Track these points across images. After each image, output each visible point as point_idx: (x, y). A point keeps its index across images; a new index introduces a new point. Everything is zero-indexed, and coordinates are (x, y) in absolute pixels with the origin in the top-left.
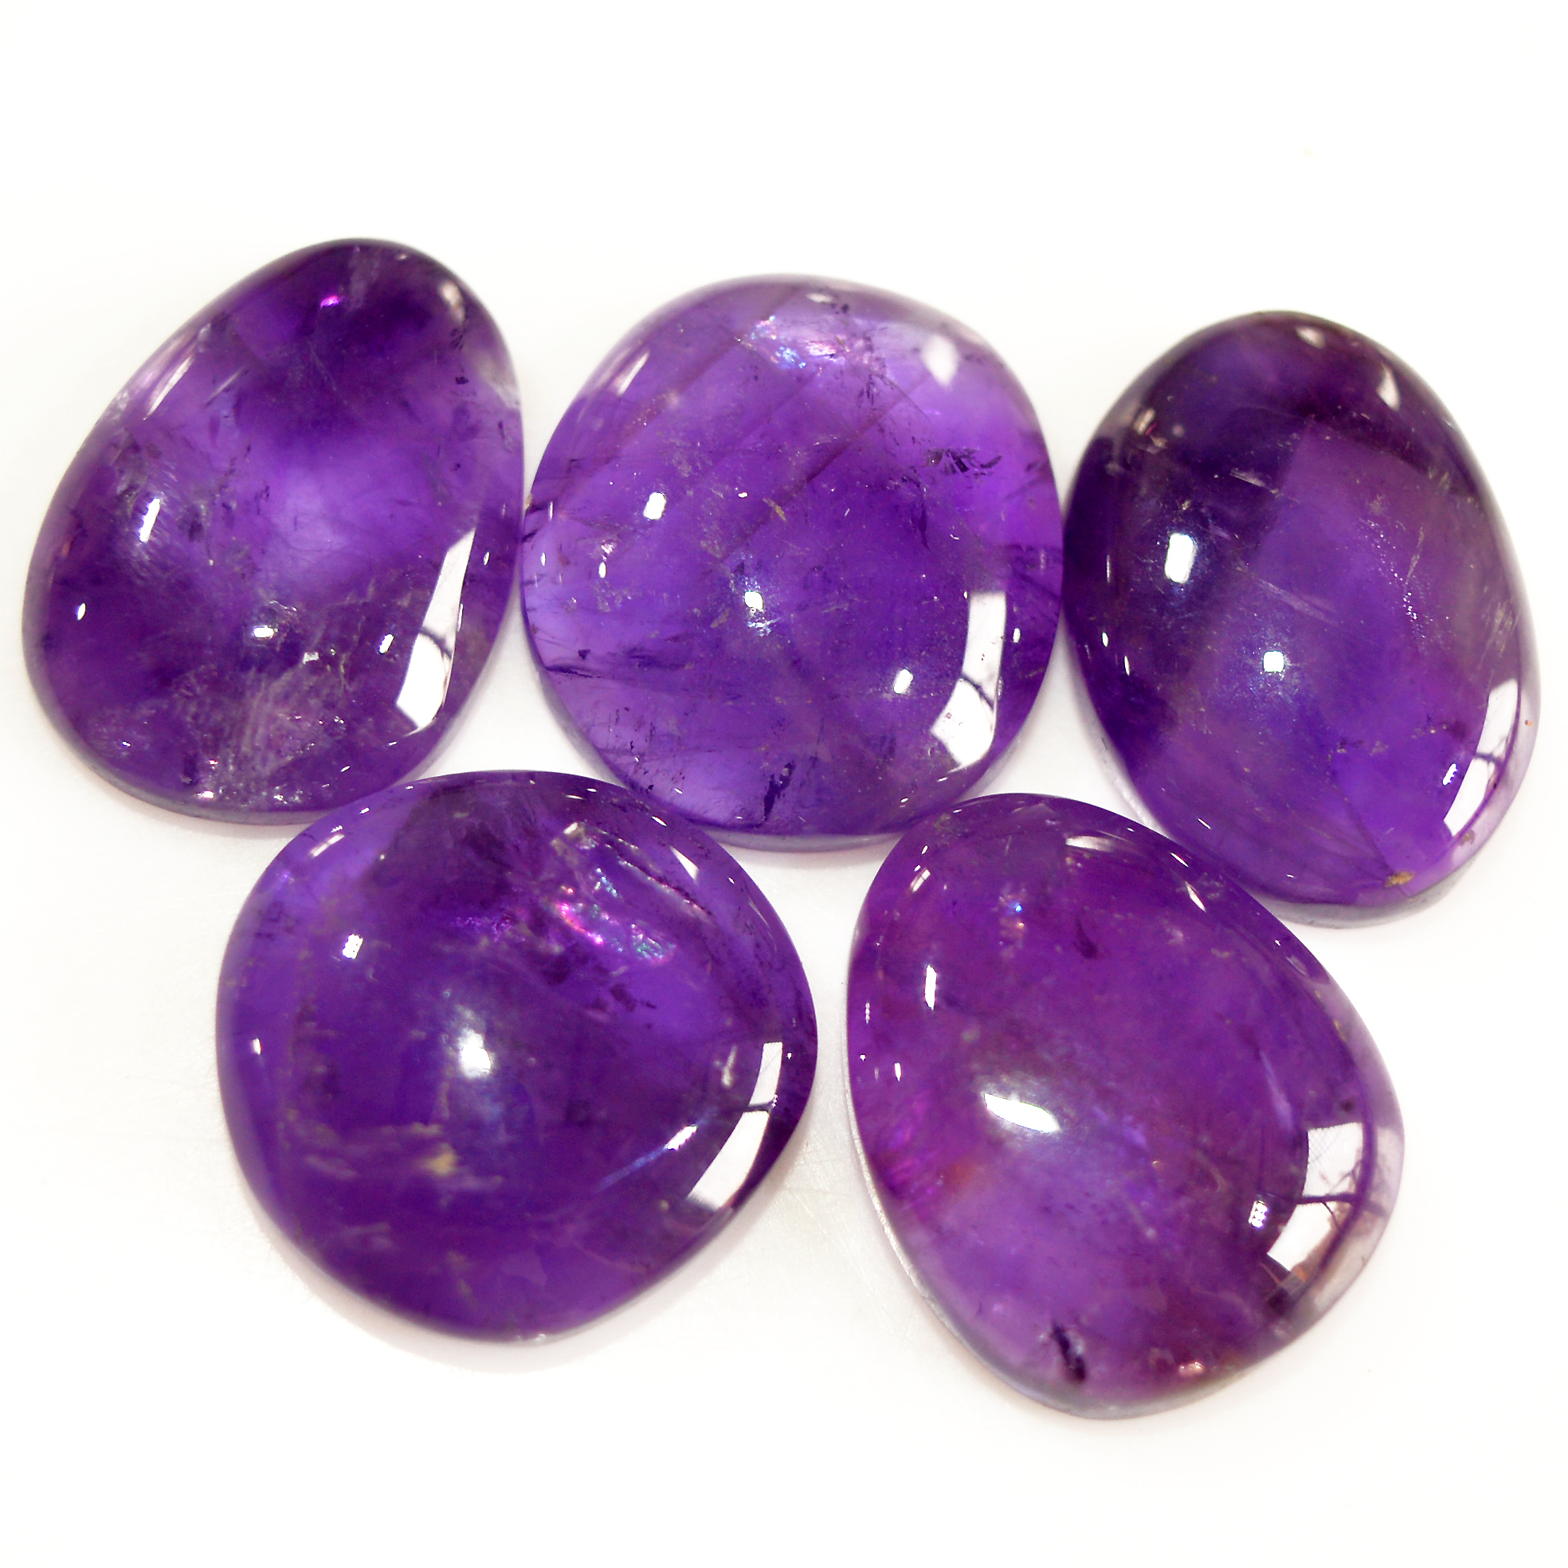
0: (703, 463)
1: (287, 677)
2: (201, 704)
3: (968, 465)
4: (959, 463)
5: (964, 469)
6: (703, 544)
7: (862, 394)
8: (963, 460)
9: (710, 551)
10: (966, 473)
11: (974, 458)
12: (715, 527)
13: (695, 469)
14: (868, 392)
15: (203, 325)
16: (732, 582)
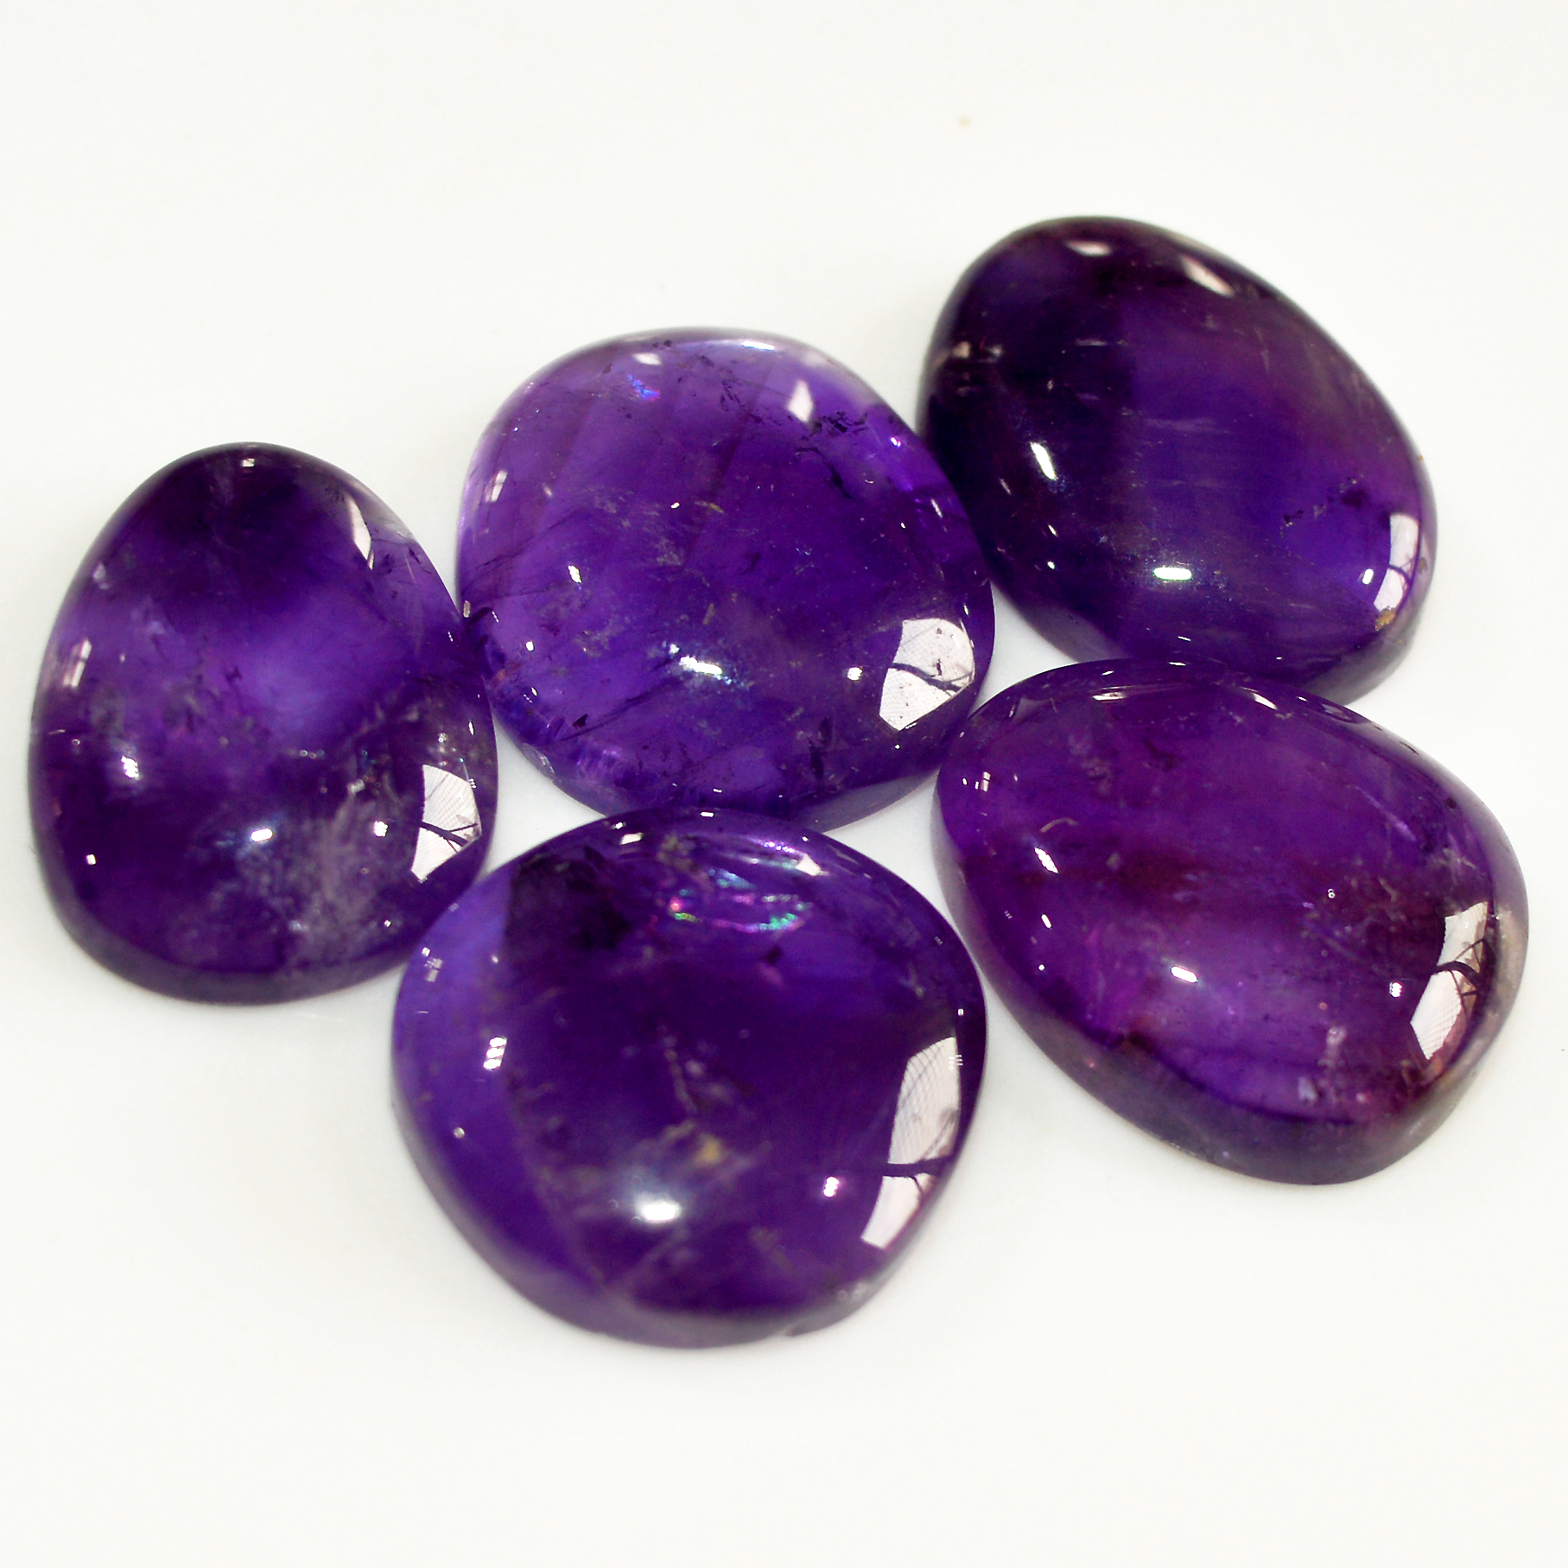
0: (625, 496)
1: (342, 814)
2: (272, 872)
3: (844, 425)
4: (839, 426)
5: (844, 430)
6: (660, 560)
7: (723, 399)
8: (840, 422)
9: (670, 563)
10: (847, 433)
11: (847, 418)
12: (664, 541)
13: (619, 503)
14: (729, 395)
15: (94, 568)
16: (704, 579)
